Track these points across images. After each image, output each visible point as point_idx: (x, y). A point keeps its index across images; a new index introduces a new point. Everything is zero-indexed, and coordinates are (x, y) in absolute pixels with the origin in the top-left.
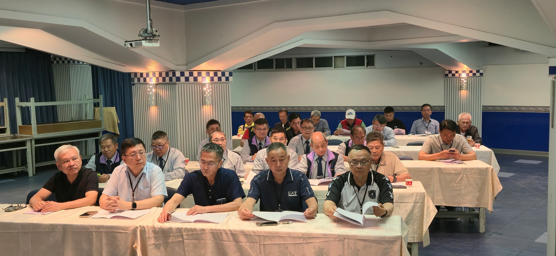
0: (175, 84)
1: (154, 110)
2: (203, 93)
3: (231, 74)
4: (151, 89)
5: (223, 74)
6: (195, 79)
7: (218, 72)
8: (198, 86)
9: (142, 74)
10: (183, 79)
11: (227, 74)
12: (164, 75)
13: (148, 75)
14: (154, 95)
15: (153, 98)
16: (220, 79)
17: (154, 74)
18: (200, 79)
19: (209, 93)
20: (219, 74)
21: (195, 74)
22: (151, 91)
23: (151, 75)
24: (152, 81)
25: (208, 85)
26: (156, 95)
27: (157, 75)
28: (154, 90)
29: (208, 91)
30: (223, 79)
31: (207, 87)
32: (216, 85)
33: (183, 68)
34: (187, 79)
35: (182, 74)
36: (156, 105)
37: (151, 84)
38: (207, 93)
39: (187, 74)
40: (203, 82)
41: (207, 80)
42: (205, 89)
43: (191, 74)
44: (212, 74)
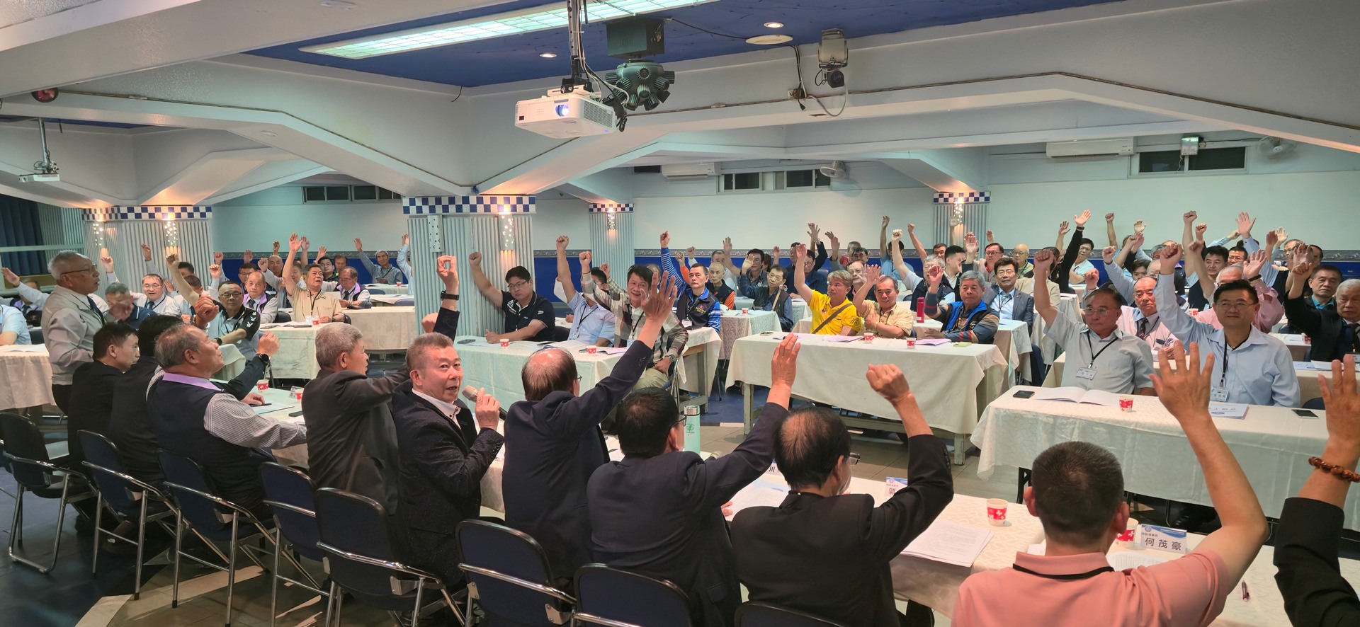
0: (122, 222)
1: (104, 253)
2: (164, 232)
3: (208, 209)
4: (97, 228)
5: (196, 209)
6: (152, 216)
7: (188, 207)
8: (157, 224)
9: (90, 210)
10: (131, 216)
11: (203, 210)
12: (110, 212)
13: (95, 210)
14: (102, 235)
15: (101, 239)
16: (191, 215)
17: (101, 210)
18: (158, 215)
19: (172, 232)
20: (190, 210)
21: (151, 210)
22: (98, 230)
23: (98, 212)
24: (100, 218)
25: (169, 223)
26: (105, 234)
27: (104, 212)
28: (101, 230)
29: (171, 229)
30: (197, 215)
31: (169, 225)
32: (185, 223)
33: (130, 203)
34: (138, 216)
35: (131, 210)
36: (106, 247)
37: (98, 222)
38: (169, 232)
39: (138, 210)
40: (163, 219)
41: (171, 217)
42: (166, 227)
43: (144, 209)
44: (178, 210)
